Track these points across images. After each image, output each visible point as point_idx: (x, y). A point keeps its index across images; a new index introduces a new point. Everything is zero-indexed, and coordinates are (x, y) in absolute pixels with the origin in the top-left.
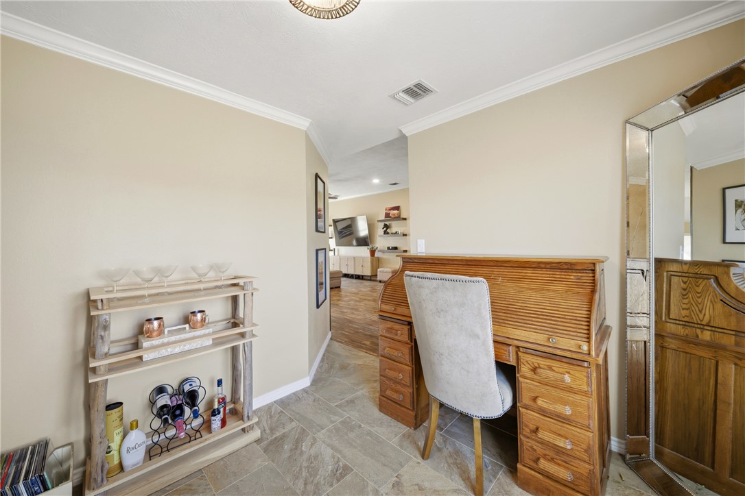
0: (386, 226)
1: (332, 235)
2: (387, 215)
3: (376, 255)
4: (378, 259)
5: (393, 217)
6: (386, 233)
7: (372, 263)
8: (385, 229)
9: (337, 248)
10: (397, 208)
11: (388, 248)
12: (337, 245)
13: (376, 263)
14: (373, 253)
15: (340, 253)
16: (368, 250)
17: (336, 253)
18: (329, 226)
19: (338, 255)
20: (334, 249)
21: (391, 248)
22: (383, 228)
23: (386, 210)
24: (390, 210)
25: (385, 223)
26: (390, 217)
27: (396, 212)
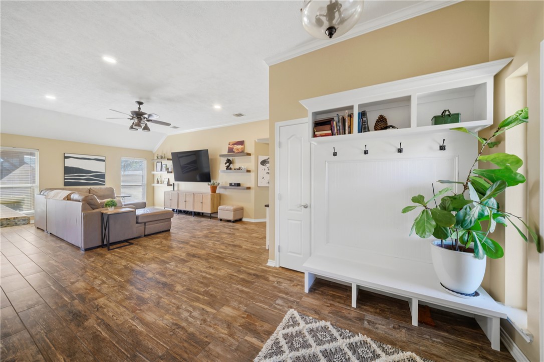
0: (229, 161)
1: (171, 169)
2: (231, 150)
3: (217, 192)
4: (220, 195)
5: (236, 151)
6: (228, 168)
7: (213, 200)
8: (228, 164)
9: (176, 183)
11: (231, 185)
12: (175, 181)
13: (218, 199)
14: (214, 189)
15: (180, 188)
16: (209, 186)
17: (176, 189)
18: (168, 159)
19: (178, 190)
20: (174, 184)
21: (233, 184)
22: (226, 164)
23: (229, 144)
24: (234, 144)
25: (228, 158)
26: (234, 152)
27: (240, 147)
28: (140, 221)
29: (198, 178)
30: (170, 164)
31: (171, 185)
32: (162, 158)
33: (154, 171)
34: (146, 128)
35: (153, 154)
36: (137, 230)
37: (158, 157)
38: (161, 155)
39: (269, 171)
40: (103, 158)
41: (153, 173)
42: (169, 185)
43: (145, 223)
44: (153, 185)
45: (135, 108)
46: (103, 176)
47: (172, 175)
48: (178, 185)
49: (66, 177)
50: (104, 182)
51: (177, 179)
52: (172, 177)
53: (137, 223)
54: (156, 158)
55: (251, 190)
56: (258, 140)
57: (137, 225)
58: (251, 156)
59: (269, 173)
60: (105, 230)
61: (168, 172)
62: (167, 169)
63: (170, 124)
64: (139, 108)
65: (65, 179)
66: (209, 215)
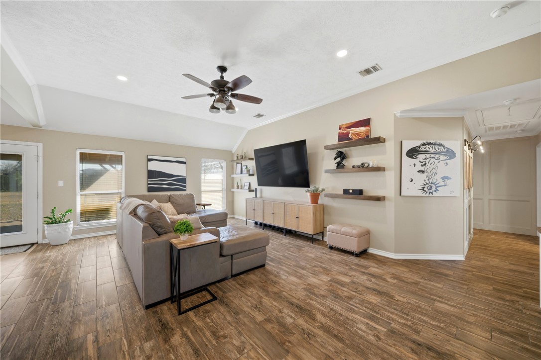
0: (342, 156)
1: (253, 171)
2: (343, 137)
3: (320, 202)
4: (324, 208)
5: (355, 138)
6: (340, 165)
7: (315, 214)
8: (338, 159)
9: (259, 188)
10: (366, 123)
11: (346, 192)
12: (259, 185)
13: (322, 214)
14: (315, 197)
15: (264, 195)
16: (308, 194)
17: (258, 195)
18: (250, 159)
19: (261, 197)
20: (256, 189)
21: (351, 191)
22: (335, 159)
23: (340, 129)
24: (349, 127)
25: (339, 150)
26: (350, 139)
27: (362, 129)
28: (225, 252)
29: (280, 181)
30: (252, 165)
31: (253, 191)
32: (242, 158)
33: (233, 174)
34: (230, 107)
35: (233, 155)
36: (221, 267)
37: (237, 157)
38: (241, 154)
39: (422, 168)
40: (184, 160)
41: (233, 176)
42: (250, 190)
43: (232, 256)
44: (232, 190)
45: (217, 76)
46: (183, 180)
47: (255, 177)
48: (261, 191)
49: (149, 182)
50: (185, 187)
51: (260, 183)
52: (254, 180)
53: (221, 255)
54: (236, 159)
55: (387, 202)
56: (402, 112)
57: (222, 259)
58: (386, 143)
59: (423, 172)
60: (175, 276)
61: (250, 175)
62: (249, 171)
63: (261, 100)
64: (222, 77)
65: (149, 184)
66: (311, 236)
